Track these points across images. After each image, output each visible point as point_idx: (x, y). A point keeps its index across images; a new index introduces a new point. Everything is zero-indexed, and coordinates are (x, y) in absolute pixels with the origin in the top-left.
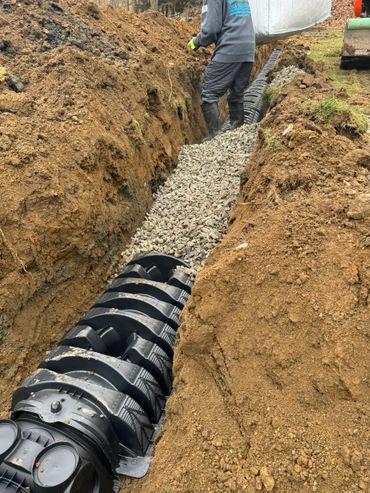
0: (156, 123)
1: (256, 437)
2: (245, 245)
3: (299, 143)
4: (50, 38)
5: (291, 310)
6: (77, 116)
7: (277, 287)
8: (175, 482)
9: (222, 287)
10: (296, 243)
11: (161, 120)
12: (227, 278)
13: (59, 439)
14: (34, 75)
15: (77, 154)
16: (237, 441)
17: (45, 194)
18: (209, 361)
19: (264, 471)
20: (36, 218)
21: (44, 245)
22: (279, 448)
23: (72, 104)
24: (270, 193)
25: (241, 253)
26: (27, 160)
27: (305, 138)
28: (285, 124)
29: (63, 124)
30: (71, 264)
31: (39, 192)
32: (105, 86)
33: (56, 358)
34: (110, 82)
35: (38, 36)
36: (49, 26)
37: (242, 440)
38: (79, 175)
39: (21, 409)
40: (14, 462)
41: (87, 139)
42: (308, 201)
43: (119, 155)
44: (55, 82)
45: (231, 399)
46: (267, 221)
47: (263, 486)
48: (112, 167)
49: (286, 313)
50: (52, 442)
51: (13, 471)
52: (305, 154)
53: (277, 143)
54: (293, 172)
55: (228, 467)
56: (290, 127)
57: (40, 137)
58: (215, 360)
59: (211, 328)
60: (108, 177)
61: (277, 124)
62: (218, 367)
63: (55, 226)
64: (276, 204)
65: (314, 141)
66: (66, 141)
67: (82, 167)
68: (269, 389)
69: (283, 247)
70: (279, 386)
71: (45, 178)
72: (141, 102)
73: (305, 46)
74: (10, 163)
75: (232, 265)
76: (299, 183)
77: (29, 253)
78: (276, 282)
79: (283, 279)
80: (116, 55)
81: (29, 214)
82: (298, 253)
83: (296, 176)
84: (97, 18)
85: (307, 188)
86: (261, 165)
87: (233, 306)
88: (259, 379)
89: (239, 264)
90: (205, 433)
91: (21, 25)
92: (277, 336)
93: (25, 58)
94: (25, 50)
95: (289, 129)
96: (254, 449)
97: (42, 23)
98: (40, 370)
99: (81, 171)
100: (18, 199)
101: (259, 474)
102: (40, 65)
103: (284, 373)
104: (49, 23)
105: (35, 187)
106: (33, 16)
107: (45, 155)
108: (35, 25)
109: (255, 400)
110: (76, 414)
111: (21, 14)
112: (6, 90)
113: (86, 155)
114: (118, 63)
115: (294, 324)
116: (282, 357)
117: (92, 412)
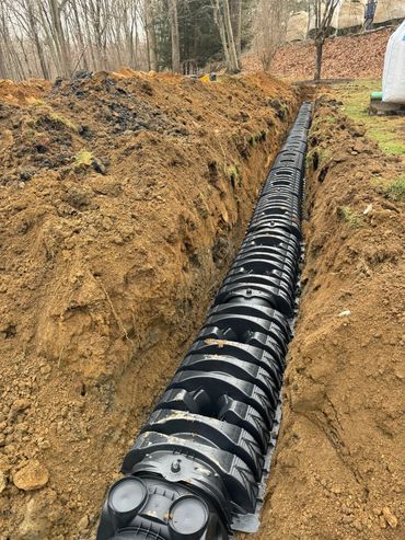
0: (215, 193)
1: (373, 483)
2: (348, 312)
3: (381, 221)
4: (120, 121)
5: (396, 368)
6: (161, 195)
7: (382, 348)
8: (303, 527)
9: (331, 350)
10: (395, 310)
11: (218, 189)
12: (335, 342)
13: (183, 493)
14: (114, 157)
15: (165, 231)
16: (355, 488)
17: (144, 267)
18: (320, 416)
19: (387, 511)
20: (136, 290)
21: (140, 313)
22: (398, 490)
23: (154, 184)
24: (359, 266)
25: (346, 319)
26: (127, 239)
27: (386, 218)
28: (364, 204)
29: (150, 203)
30: (158, 331)
31: (139, 267)
32: (174, 163)
33: (161, 422)
34: (178, 159)
35: (109, 119)
36: (118, 109)
37: (359, 487)
38: (166, 249)
39: (142, 469)
40: (149, 514)
41: (171, 215)
42: (398, 273)
43: (193, 227)
44: (136, 164)
45: (345, 450)
46: (364, 291)
47: (388, 524)
48: (188, 239)
49: (393, 370)
50: (177, 497)
51: (148, 522)
52: (388, 231)
53: (359, 220)
54: (379, 247)
55: (350, 510)
56: (370, 207)
57: (133, 217)
58: (326, 415)
59: (323, 387)
60: (184, 248)
61: (356, 203)
62: (329, 421)
63: (148, 295)
64: (368, 276)
65: (394, 219)
66: (154, 219)
67: (168, 241)
68: (380, 438)
69: (384, 314)
70: (390, 435)
71: (143, 253)
72: (205, 176)
73: (338, 101)
74: (114, 242)
75: (339, 330)
76: (386, 257)
77: (130, 322)
78: (380, 344)
79: (386, 341)
80: (177, 131)
81: (131, 287)
82: (398, 318)
83: (383, 251)
84: (150, 95)
85: (394, 261)
86: (344, 239)
87: (341, 367)
88: (370, 430)
89: (345, 328)
90: (323, 482)
91: (94, 110)
92: (386, 391)
93: (102, 141)
94: (100, 133)
95: (369, 209)
96: (374, 492)
97: (112, 107)
98: (148, 433)
99: (168, 245)
100: (122, 273)
101: (382, 514)
102: (117, 147)
103: (395, 424)
104: (118, 106)
105: (135, 262)
106: (104, 101)
107: (139, 232)
108: (107, 110)
109: (368, 449)
110: (194, 473)
111: (93, 100)
112: (94, 173)
113: (172, 230)
114: (181, 140)
115: (400, 379)
116: (392, 409)
117: (208, 472)
